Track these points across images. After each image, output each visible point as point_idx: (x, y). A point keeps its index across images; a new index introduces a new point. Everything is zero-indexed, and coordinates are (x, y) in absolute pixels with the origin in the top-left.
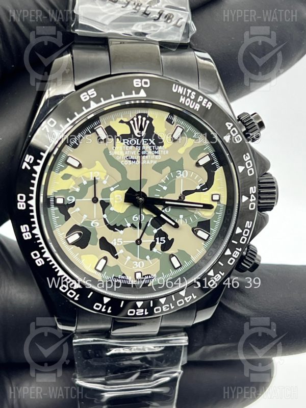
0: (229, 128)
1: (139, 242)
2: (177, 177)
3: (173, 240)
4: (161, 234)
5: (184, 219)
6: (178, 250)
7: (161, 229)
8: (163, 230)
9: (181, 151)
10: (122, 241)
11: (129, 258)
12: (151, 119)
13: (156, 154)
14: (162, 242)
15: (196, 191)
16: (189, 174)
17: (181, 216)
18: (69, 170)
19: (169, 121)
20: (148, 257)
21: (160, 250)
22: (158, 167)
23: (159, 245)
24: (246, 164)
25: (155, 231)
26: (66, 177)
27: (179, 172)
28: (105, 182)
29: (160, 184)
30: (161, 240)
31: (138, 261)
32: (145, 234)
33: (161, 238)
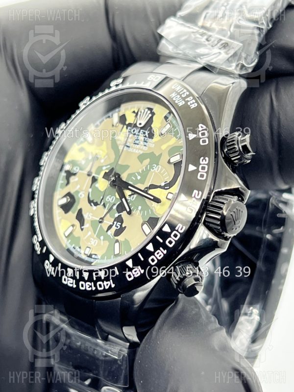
0: (200, 129)
1: (101, 221)
2: (151, 170)
3: (125, 227)
4: (120, 219)
5: (140, 211)
6: (125, 239)
7: (121, 215)
8: (122, 216)
9: (164, 147)
10: (92, 216)
11: (90, 233)
12: (153, 114)
13: (145, 146)
14: (117, 227)
15: (160, 187)
16: (161, 170)
17: (140, 208)
18: (85, 145)
19: (166, 118)
20: (102, 238)
21: (113, 235)
22: (141, 158)
23: (114, 228)
24: (200, 166)
25: (117, 215)
26: (82, 150)
27: (154, 166)
28: (102, 161)
29: (137, 173)
30: (117, 225)
31: (94, 239)
32: (108, 215)
33: (118, 223)
